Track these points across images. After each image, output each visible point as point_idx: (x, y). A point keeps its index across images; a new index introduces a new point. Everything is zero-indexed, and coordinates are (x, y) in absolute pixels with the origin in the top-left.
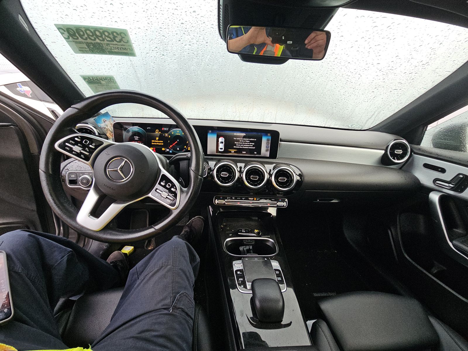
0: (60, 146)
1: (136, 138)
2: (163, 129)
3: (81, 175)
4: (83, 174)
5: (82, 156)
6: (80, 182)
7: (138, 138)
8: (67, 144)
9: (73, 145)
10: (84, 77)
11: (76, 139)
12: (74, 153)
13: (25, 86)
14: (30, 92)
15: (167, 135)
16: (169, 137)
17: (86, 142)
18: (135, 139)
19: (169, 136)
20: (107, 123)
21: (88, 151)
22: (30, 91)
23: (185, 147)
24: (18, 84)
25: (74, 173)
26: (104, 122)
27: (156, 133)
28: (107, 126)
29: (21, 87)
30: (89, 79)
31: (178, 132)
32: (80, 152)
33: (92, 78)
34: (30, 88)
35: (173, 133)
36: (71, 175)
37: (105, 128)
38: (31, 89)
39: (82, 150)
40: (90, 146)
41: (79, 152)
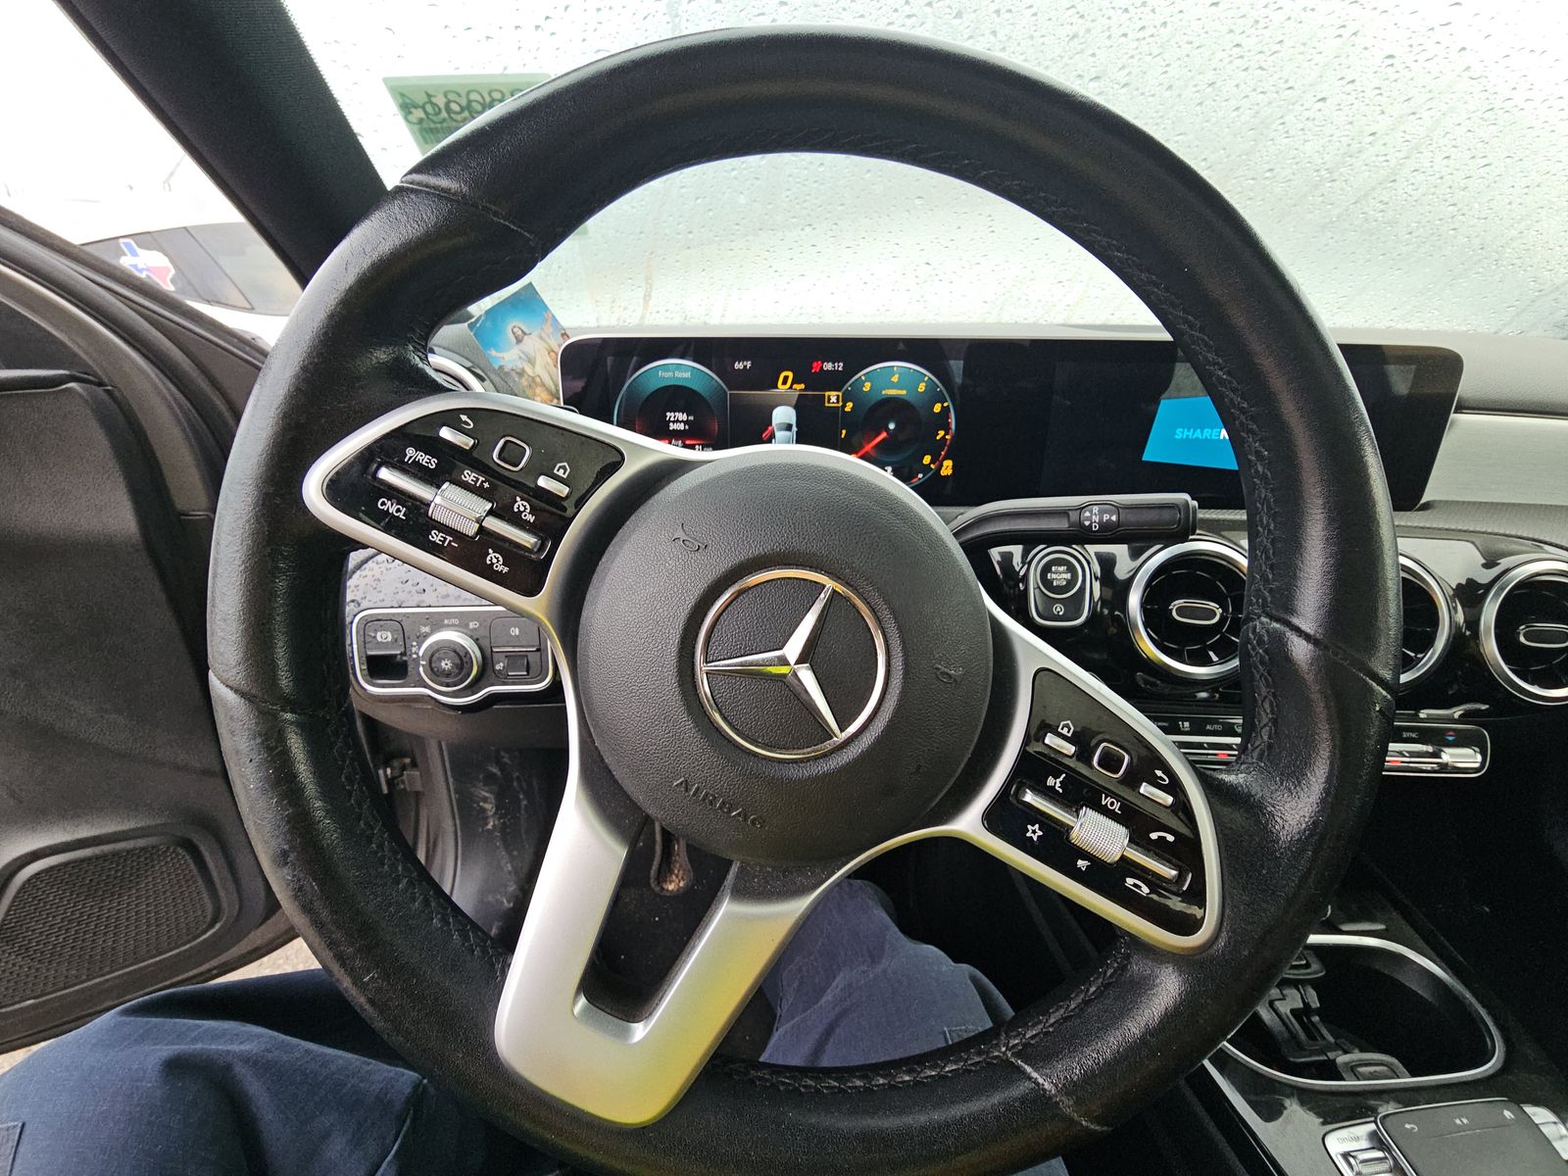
0: (339, 490)
1: (678, 421)
2: (816, 367)
3: (426, 629)
4: (437, 622)
5: (493, 558)
6: (421, 669)
7: (685, 423)
8: (385, 474)
9: (433, 478)
10: (402, 95)
11: (446, 433)
12: (436, 537)
13: (148, 248)
14: (169, 271)
15: (833, 399)
16: (847, 409)
17: (511, 455)
18: (672, 427)
19: (844, 406)
20: (531, 344)
21: (531, 518)
22: (166, 268)
23: (927, 459)
24: (126, 244)
25: (390, 619)
26: (519, 341)
27: (782, 388)
28: (531, 362)
29: (135, 254)
30: (429, 108)
31: (895, 379)
32: (482, 530)
33: (441, 101)
34: (166, 255)
35: (867, 387)
36: (376, 631)
37: (521, 373)
38: (172, 261)
39: (491, 513)
40: (543, 482)
41: (471, 529)
